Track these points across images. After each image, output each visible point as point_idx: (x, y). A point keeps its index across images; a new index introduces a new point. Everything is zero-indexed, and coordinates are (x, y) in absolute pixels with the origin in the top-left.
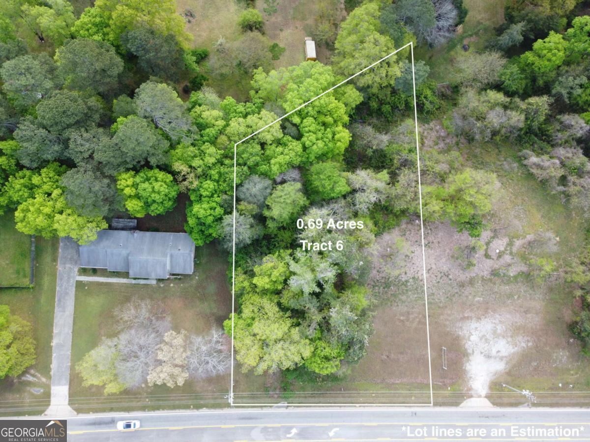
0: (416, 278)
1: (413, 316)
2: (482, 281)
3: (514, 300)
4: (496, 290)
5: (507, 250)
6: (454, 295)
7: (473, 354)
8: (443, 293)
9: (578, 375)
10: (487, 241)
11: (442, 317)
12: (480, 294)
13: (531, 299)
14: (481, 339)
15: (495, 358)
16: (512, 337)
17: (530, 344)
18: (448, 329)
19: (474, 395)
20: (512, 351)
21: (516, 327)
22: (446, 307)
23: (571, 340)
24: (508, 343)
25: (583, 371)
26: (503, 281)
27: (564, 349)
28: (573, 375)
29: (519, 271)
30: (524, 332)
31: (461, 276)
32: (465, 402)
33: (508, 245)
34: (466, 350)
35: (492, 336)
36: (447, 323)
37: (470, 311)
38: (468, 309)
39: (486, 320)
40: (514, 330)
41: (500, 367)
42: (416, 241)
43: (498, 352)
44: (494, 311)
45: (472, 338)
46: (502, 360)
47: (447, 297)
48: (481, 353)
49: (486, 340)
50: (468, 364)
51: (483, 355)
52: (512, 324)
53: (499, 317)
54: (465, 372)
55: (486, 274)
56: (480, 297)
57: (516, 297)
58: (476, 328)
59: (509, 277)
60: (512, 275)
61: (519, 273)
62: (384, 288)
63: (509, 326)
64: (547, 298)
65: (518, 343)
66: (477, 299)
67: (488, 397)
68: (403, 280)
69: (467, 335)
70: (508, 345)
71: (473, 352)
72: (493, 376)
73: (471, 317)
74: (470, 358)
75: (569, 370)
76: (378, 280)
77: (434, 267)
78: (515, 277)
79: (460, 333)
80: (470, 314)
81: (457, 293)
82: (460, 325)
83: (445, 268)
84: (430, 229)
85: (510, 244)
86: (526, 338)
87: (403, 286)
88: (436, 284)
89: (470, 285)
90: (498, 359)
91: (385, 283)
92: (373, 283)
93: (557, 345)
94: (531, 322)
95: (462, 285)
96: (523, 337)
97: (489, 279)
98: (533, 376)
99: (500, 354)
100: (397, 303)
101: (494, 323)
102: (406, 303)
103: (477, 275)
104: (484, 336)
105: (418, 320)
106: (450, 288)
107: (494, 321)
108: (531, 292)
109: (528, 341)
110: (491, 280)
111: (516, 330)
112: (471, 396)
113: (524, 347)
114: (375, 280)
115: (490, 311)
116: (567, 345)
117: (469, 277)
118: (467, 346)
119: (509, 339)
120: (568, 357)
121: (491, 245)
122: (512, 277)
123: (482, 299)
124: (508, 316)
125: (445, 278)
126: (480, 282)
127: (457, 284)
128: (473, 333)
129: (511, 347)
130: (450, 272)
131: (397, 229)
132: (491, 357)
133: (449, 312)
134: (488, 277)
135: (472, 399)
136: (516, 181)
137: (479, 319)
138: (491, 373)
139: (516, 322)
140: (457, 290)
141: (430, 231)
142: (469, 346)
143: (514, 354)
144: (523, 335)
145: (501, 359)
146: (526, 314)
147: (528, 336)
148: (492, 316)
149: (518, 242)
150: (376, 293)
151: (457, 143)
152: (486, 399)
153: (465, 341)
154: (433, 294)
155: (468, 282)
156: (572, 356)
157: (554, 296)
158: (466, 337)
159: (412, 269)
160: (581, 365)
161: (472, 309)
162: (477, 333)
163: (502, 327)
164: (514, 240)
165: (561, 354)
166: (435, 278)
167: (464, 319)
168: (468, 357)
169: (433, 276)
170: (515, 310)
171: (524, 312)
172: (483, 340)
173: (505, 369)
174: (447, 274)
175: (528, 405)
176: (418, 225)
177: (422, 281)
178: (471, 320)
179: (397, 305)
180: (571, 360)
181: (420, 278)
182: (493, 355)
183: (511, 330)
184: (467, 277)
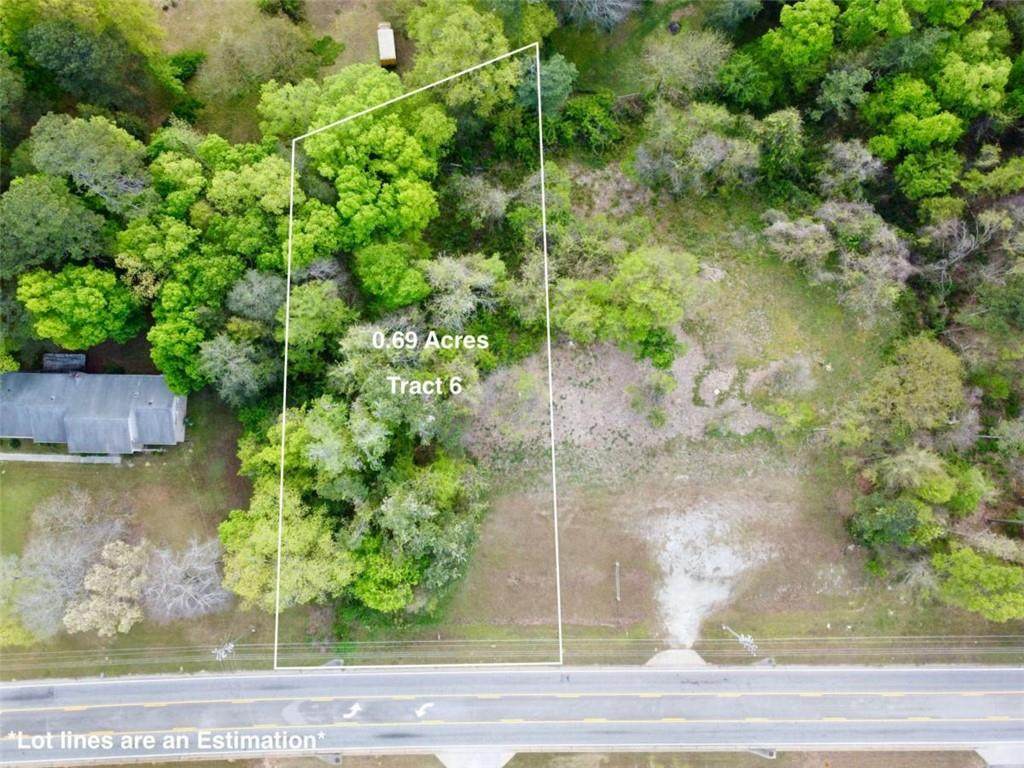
0: (570, 442)
1: (564, 509)
2: (688, 446)
3: (747, 477)
4: (714, 461)
5: (734, 390)
6: (637, 472)
7: (671, 574)
8: (618, 467)
9: (862, 609)
10: (698, 374)
11: (614, 510)
12: (684, 468)
13: (777, 475)
14: (686, 547)
16: (741, 542)
17: (775, 555)
18: (627, 531)
19: (673, 646)
20: (743, 567)
21: (749, 525)
22: (623, 492)
23: (851, 547)
24: (734, 553)
25: (871, 601)
26: (726, 445)
27: (836, 562)
28: (852, 608)
29: (755, 426)
30: (763, 535)
31: (649, 437)
32: (655, 657)
33: (736, 380)
34: (658, 566)
35: (706, 542)
36: (625, 519)
37: (666, 499)
38: (662, 494)
39: (695, 513)
40: (747, 531)
41: (720, 595)
42: (570, 379)
43: (717, 569)
44: (710, 498)
45: (669, 546)
46: (723, 583)
47: (624, 476)
48: (686, 572)
49: (695, 548)
50: (661, 591)
51: (689, 575)
52: (742, 520)
53: (718, 508)
54: (657, 605)
55: (695, 433)
56: (683, 474)
57: (750, 473)
58: (678, 528)
59: (738, 437)
60: (742, 434)
61: (756, 430)
62: (512, 461)
63: (736, 525)
64: (807, 473)
65: (753, 554)
66: (679, 477)
67: (698, 648)
68: (546, 446)
69: (660, 541)
70: (734, 557)
71: (672, 570)
72: (708, 611)
73: (668, 509)
74: (666, 580)
75: (845, 599)
76: (501, 449)
77: (601, 422)
78: (749, 438)
79: (648, 538)
80: (666, 504)
81: (642, 467)
82: (648, 523)
83: (621, 425)
84: (595, 357)
85: (741, 379)
86: (768, 545)
87: (546, 458)
88: (605, 453)
89: (666, 454)
90: (716, 582)
91: (514, 452)
92: (492, 454)
93: (824, 556)
94: (776, 517)
95: (652, 453)
96: (763, 542)
97: (702, 442)
98: (780, 611)
99: (720, 574)
100: (536, 486)
101: (711, 520)
103: (679, 435)
104: (691, 542)
105: (572, 515)
106: (630, 459)
107: (709, 516)
108: (777, 463)
109: (771, 550)
110: (703, 443)
111: (751, 530)
112: (668, 647)
113: (764, 561)
114: (497, 448)
115: (702, 497)
116: (843, 556)
117: (664, 438)
118: (660, 560)
119: (737, 547)
120: (845, 577)
121: (705, 381)
122: (744, 437)
123: (687, 477)
124: (735, 506)
125: (620, 441)
126: (684, 447)
127: (643, 452)
128: (672, 538)
129: (740, 561)
130: (629, 432)
131: (535, 357)
132: (703, 578)
133: (628, 501)
134: (700, 438)
135: (668, 651)
136: (753, 266)
137: (682, 512)
138: (705, 606)
139: (750, 518)
140: (644, 463)
141: (593, 360)
142: (664, 560)
143: (746, 572)
144: (763, 539)
145: (722, 581)
146: (768, 501)
147: (771, 541)
148: (705, 506)
149: (755, 374)
150: (499, 470)
151: (654, 202)
152: (693, 652)
153: (657, 552)
154: (599, 470)
155: (662, 448)
156: (852, 575)
157: (821, 470)
158: (659, 545)
159: (561, 426)
160: (867, 590)
161: (669, 496)
162: (679, 536)
163: (724, 527)
164: (747, 371)
165: (832, 571)
166: (603, 441)
167: (655, 512)
168: (662, 579)
169: (599, 438)
170: (748, 495)
171: (766, 498)
172: (690, 549)
173: (728, 600)
174: (624, 435)
175: (770, 661)
176: (572, 350)
177: (579, 447)
178: (669, 514)
179: (536, 491)
180: (850, 582)
181: (576, 443)
182: (707, 575)
183: (740, 532)
184: (660, 439)
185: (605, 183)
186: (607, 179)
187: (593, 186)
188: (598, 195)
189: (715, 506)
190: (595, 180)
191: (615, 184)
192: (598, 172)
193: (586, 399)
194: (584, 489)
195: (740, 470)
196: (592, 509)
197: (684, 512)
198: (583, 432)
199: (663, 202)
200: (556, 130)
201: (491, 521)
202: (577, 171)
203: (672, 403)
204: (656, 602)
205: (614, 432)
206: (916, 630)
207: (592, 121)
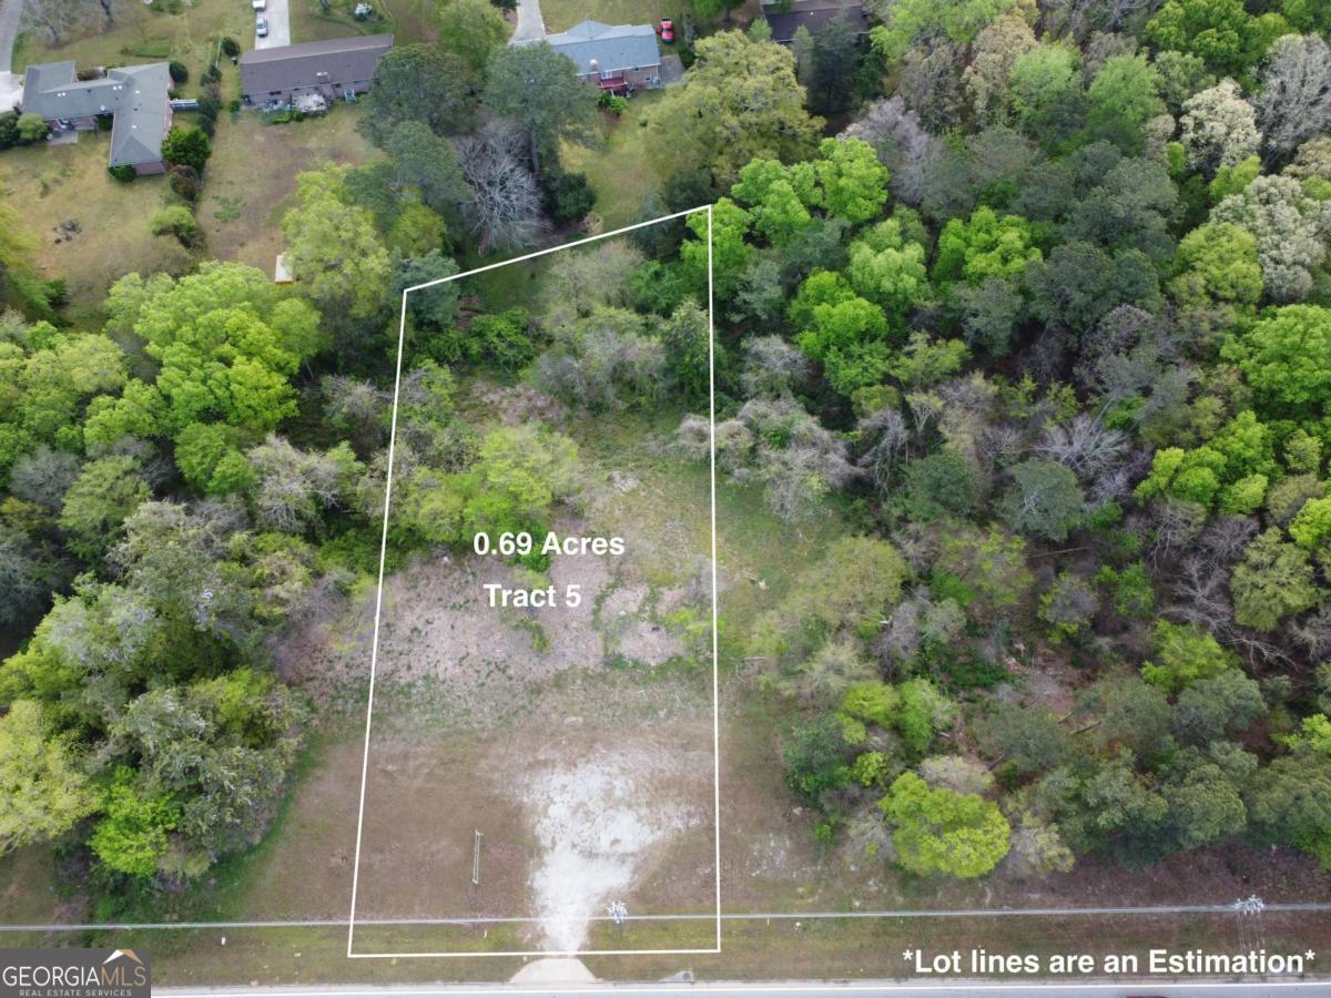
0: (433, 676)
1: (417, 763)
2: (584, 680)
3: (658, 719)
4: (617, 698)
5: (645, 611)
6: (515, 713)
7: (553, 849)
8: (491, 707)
9: (817, 898)
10: (599, 593)
11: (483, 763)
12: (577, 708)
13: (698, 716)
14: (575, 812)
15: (608, 857)
16: (649, 805)
17: (694, 822)
18: (496, 791)
19: (549, 953)
20: (650, 839)
21: (660, 782)
22: (495, 739)
23: (797, 811)
24: (639, 820)
25: (828, 887)
26: (632, 679)
27: (778, 831)
28: (802, 897)
29: (670, 654)
30: (680, 795)
31: (535, 669)
32: (524, 971)
33: (647, 599)
34: (536, 839)
35: (602, 804)
36: (496, 776)
37: (552, 747)
38: (546, 742)
39: (589, 766)
40: (656, 790)
41: (619, 878)
42: (440, 600)
43: (616, 842)
44: (610, 746)
45: (553, 811)
46: (623, 862)
47: (500, 718)
48: (574, 846)
49: (586, 813)
50: (538, 874)
51: (576, 851)
52: (652, 774)
53: (621, 759)
54: (531, 892)
55: (593, 663)
56: (577, 715)
57: (662, 714)
58: (564, 787)
59: (647, 668)
60: (653, 664)
61: (670, 659)
62: (357, 702)
63: (643, 781)
64: (737, 713)
65: (664, 820)
66: (570, 719)
67: (584, 957)
68: (403, 682)
69: (542, 804)
70: (639, 825)
71: (554, 843)
72: (599, 902)
73: (554, 761)
74: (546, 858)
75: (791, 885)
76: (344, 685)
77: (473, 651)
78: (661, 669)
79: (525, 800)
80: (551, 755)
81: (523, 707)
82: (526, 781)
83: (499, 654)
84: (474, 574)
85: (653, 599)
86: (684, 809)
87: (401, 696)
88: (476, 690)
89: (555, 690)
90: (613, 860)
92: (332, 692)
93: (761, 823)
94: (696, 770)
95: (536, 690)
96: (678, 804)
97: (600, 674)
98: (701, 901)
99: (620, 849)
100: (383, 733)
101: (609, 774)
102: (405, 734)
103: (573, 666)
104: (582, 804)
105: (427, 770)
106: (507, 698)
107: (607, 769)
108: (699, 700)
109: (690, 815)
110: (603, 677)
111: (662, 788)
112: (542, 955)
113: (679, 831)
114: (339, 684)
115: (599, 746)
116: (786, 824)
117: (553, 671)
118: (539, 830)
119: (644, 811)
120: (790, 853)
121: (608, 600)
122: (655, 668)
123: (580, 720)
124: (642, 757)
125: (497, 675)
126: (579, 682)
127: (526, 688)
128: (557, 799)
129: (647, 829)
130: (509, 662)
131: (400, 575)
132: (597, 855)
133: (502, 751)
134: (599, 670)
135: (543, 963)
136: (671, 474)
137: (571, 764)
138: (597, 895)
139: (662, 771)
140: (526, 701)
141: (470, 578)
142: (544, 829)
143: (654, 846)
144: (679, 799)
145: (623, 858)
146: (686, 750)
147: (689, 802)
148: (603, 757)
149: (670, 593)
150: (338, 712)
151: (569, 418)
152: (578, 962)
153: (536, 819)
154: (467, 712)
155: (551, 682)
156: (799, 849)
157: (755, 709)
158: (540, 809)
159: (424, 657)
160: (823, 872)
161: (557, 744)
162: (567, 797)
163: (627, 783)
164: (661, 589)
165: (772, 844)
166: (476, 675)
167: (537, 765)
168: (541, 858)
169: (470, 671)
170: (660, 743)
171: (682, 746)
172: (580, 814)
173: (630, 885)
174: (502, 667)
175: (686, 976)
176: (445, 565)
177: (444, 682)
178: (554, 767)
179: (384, 739)
180: (797, 859)
181: (441, 677)
182: (601, 850)
183: (648, 790)
184: (548, 672)
185: (515, 400)
186: (518, 396)
187: (501, 402)
188: (505, 411)
189: (616, 757)
190: (503, 397)
191: (525, 401)
192: (508, 390)
193: (458, 623)
194: (444, 737)
195: (649, 711)
196: (454, 761)
197: (575, 765)
198: (450, 664)
199: (578, 417)
200: (461, 346)
201: (319, 779)
202: (485, 390)
203: (566, 627)
204: (531, 888)
205: (489, 664)
206: (895, 929)
207: (499, 335)
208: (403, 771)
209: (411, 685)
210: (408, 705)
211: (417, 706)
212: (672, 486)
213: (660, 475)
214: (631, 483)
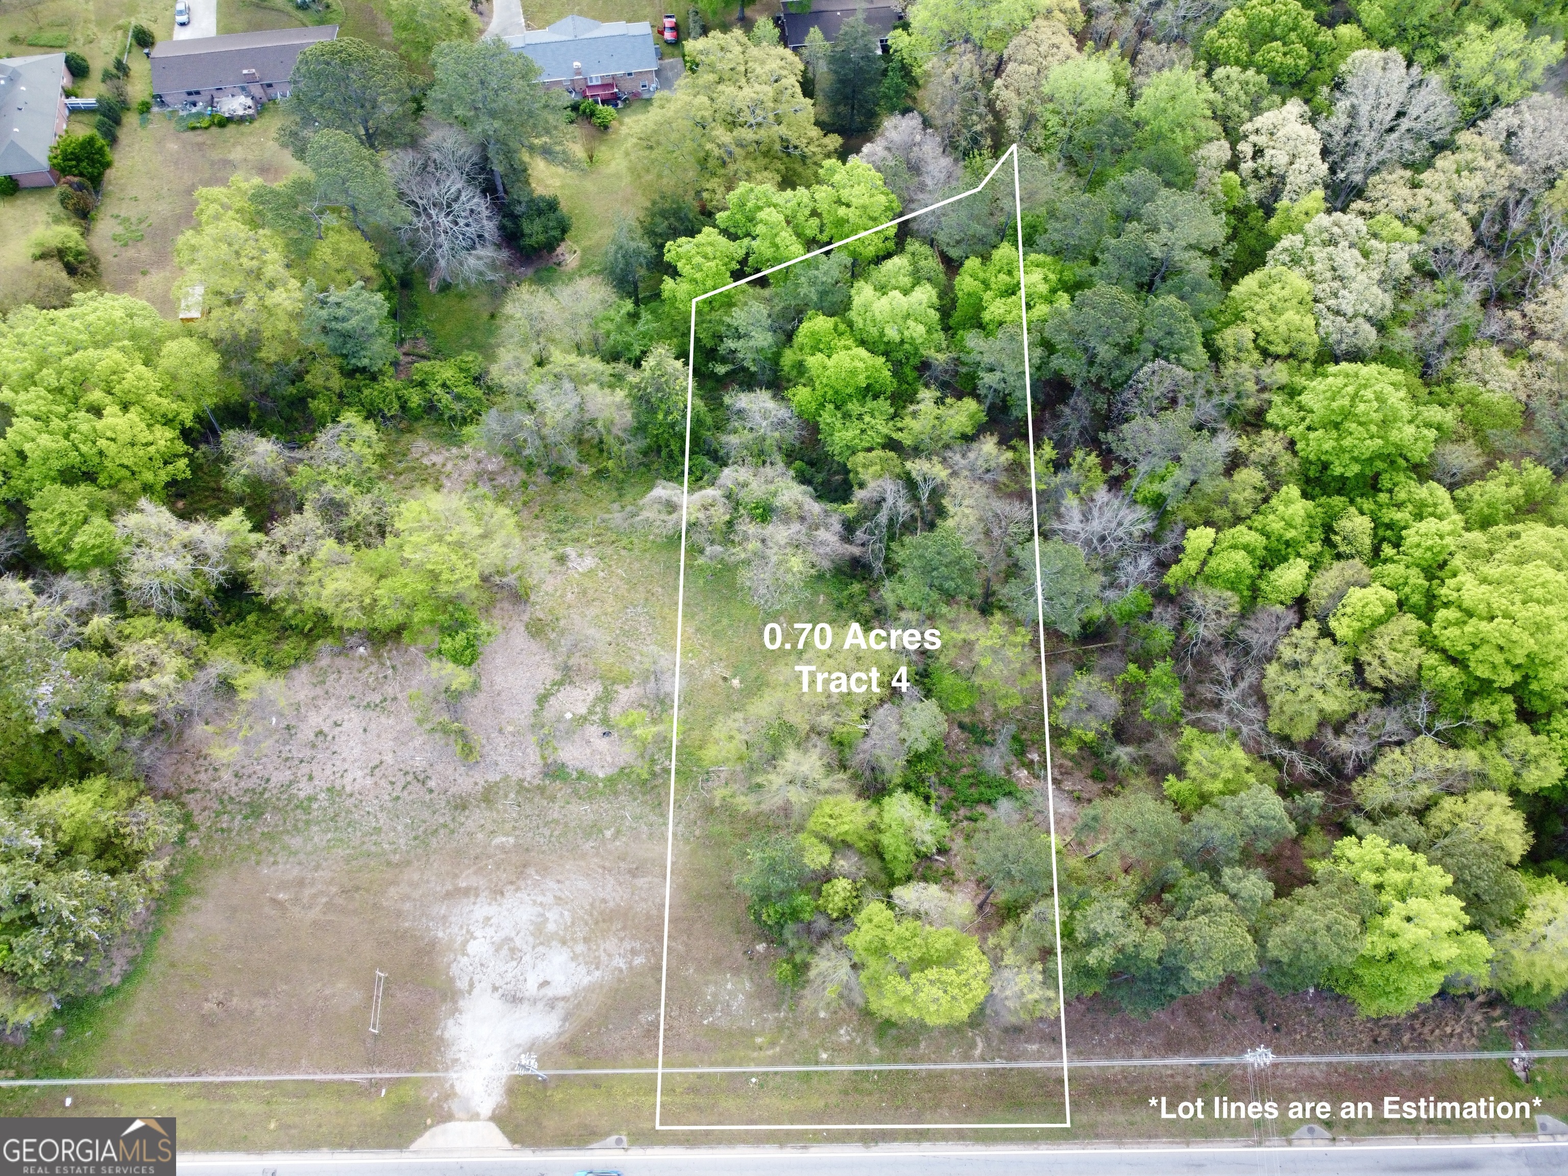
0: (338, 788)
1: (313, 891)
2: (518, 792)
3: (604, 841)
4: (556, 816)
5: (595, 713)
6: (435, 832)
7: (470, 993)
8: (406, 826)
9: (778, 1049)
10: (542, 691)
11: (392, 891)
12: (508, 826)
13: (650, 836)
14: (498, 949)
15: (534, 1001)
16: (586, 940)
17: (639, 961)
18: (407, 924)
19: (458, 1114)
20: (586, 980)
21: (601, 913)
22: (408, 863)
23: (761, 947)
24: (574, 958)
25: (791, 1036)
26: (575, 793)
27: (736, 971)
28: (761, 1048)
29: (622, 764)
30: (624, 928)
31: (460, 781)
32: (427, 1134)
33: (598, 699)
34: (451, 980)
35: (531, 939)
36: (408, 906)
37: (475, 873)
38: (469, 867)
39: (518, 895)
40: (597, 923)
41: (544, 1027)
42: (352, 697)
43: (545, 984)
44: (544, 870)
45: (472, 948)
46: (553, 1008)
47: (415, 838)
48: (495, 989)
49: (512, 950)
50: (450, 1022)
51: (497, 995)
52: (592, 905)
53: (556, 886)
54: (441, 1044)
55: (531, 773)
56: (507, 835)
57: (608, 834)
58: (488, 919)
59: (594, 780)
60: (601, 775)
61: (622, 769)
62: (246, 818)
63: (581, 912)
64: (697, 833)
65: (604, 958)
66: (499, 840)
67: (501, 1119)
68: (302, 795)
69: (459, 939)
70: (574, 964)
71: (471, 985)
73: (476, 889)
74: (461, 1003)
75: (750, 1034)
76: (231, 798)
77: (389, 758)
78: (611, 781)
79: (440, 934)
80: (474, 881)
81: (445, 826)
82: (443, 912)
83: (419, 762)
84: (393, 667)
85: (606, 698)
86: (627, 945)
87: (299, 811)
88: (390, 805)
89: (483, 805)
90: (540, 1005)
91: (249, 804)
92: (216, 806)
93: (718, 962)
94: (645, 900)
95: (461, 805)
96: (621, 940)
97: (538, 787)
98: (641, 1053)
99: (549, 992)
100: (276, 855)
101: (541, 904)
102: (302, 856)
103: (506, 777)
104: (508, 939)
105: (324, 900)
106: (426, 814)
107: (540, 899)
108: (652, 818)
109: (634, 952)
110: (541, 790)
111: (603, 922)
112: (449, 1117)
113: (621, 971)
114: (226, 797)
115: (531, 871)
116: (747, 963)
117: (482, 783)
118: (454, 970)
119: (580, 948)
120: (749, 997)
121: (552, 701)
122: (602, 781)
123: (511, 840)
124: (583, 884)
125: (415, 787)
126: (512, 795)
127: (448, 802)
128: (478, 934)
129: (582, 969)
130: (430, 772)
131: (305, 668)
132: (521, 1000)
133: (416, 877)
134: (537, 782)
135: (450, 1126)
136: (637, 552)
137: (498, 893)
138: (519, 1046)
139: (604, 901)
140: (448, 818)
141: (390, 672)
142: (460, 969)
143: (590, 989)
144: (622, 934)
145: (552, 1004)
146: (634, 876)
147: (634, 937)
148: (536, 884)
149: (627, 692)
150: (222, 830)
151: (525, 484)
152: (492, 1126)
153: (452, 956)
154: (378, 830)
155: (479, 796)
156: (760, 993)
157: (718, 828)
158: (457, 945)
159: (329, 766)
160: (786, 1019)
161: (481, 868)
162: (490, 931)
163: (562, 914)
164: (616, 687)
165: (729, 986)
166: (390, 787)
167: (456, 894)
168: (455, 1002)
169: (383, 783)
170: (604, 868)
171: (630, 871)
172: (505, 951)
173: (559, 1035)
174: (421, 777)
175: (619, 1141)
176: (361, 657)
177: (351, 795)
178: (477, 896)
179: (275, 863)
180: (757, 1003)
181: (348, 789)
182: (527, 994)
183: (586, 924)
184: (476, 784)
185: (460, 463)
186: (465, 458)
187: (444, 465)
188: (448, 476)
189: (552, 885)
190: (447, 459)
191: (474, 464)
192: (454, 450)
193: (373, 726)
194: (348, 860)
195: (593, 830)
196: (357, 889)
197: (502, 893)
198: (360, 773)
199: (534, 483)
200: (399, 398)
201: (195, 909)
202: (426, 450)
203: (500, 731)
204: (441, 1039)
205: (406, 773)
206: (867, 1085)
207: (444, 385)
208: (296, 900)
209: (311, 799)
210: (307, 823)
211: (318, 823)
212: (637, 565)
213: (623, 552)
214: (589, 562)
